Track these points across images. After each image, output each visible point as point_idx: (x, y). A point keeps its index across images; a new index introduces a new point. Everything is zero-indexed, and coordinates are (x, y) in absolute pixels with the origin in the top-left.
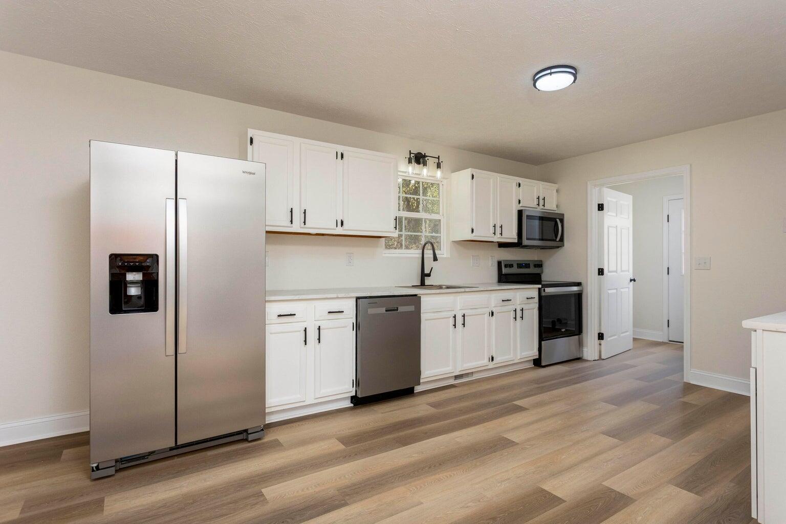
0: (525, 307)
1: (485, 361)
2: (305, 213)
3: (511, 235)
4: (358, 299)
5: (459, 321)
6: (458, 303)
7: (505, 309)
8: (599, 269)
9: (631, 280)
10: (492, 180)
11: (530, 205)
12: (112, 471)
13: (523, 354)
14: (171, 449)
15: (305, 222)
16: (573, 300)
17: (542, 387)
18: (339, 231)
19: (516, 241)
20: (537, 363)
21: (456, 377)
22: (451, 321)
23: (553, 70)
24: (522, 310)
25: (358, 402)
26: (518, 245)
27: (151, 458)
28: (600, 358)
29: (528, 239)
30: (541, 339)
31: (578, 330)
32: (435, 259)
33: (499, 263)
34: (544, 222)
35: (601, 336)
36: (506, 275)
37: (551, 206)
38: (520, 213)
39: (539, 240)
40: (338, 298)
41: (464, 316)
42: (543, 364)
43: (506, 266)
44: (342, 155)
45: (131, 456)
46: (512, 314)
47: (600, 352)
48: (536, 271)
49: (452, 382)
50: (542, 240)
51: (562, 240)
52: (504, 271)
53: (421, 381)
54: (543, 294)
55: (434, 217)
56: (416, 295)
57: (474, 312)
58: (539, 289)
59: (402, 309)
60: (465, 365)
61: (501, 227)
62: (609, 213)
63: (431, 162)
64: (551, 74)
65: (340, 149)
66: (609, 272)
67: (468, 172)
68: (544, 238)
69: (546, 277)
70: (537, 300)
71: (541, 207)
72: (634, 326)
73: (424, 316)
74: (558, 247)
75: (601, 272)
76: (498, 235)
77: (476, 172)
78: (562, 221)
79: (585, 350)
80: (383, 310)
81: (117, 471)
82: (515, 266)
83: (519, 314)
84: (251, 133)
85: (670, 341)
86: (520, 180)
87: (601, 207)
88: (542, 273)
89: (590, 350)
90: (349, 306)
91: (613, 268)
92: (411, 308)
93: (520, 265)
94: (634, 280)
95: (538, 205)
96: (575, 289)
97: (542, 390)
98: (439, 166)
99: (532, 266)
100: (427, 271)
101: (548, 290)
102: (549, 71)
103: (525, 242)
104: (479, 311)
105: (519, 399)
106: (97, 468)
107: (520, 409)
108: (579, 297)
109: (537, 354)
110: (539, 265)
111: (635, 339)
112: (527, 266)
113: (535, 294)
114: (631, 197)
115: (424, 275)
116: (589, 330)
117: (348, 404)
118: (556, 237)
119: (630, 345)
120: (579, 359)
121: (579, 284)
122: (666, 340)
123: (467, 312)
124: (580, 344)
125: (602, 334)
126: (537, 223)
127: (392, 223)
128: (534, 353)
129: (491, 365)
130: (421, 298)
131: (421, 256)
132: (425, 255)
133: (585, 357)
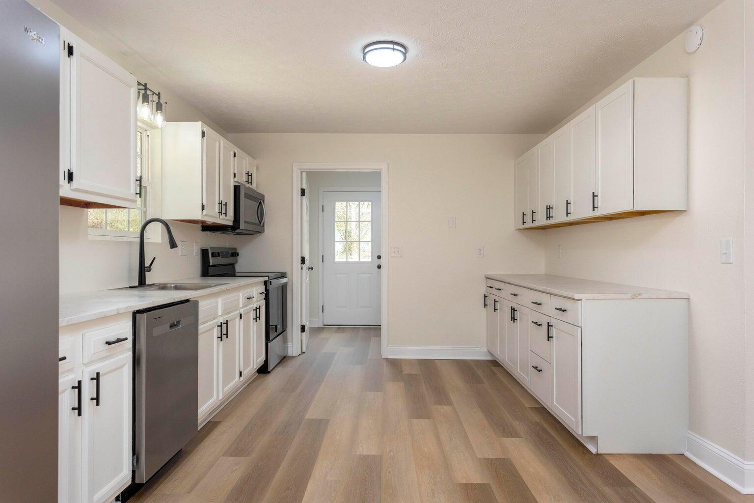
0: (260, 304)
1: (237, 379)
4: (135, 314)
6: (220, 307)
7: (247, 309)
8: (301, 258)
10: (217, 143)
11: (241, 180)
13: (257, 361)
18: (67, 190)
19: (231, 224)
22: (216, 332)
23: (396, 47)
24: (259, 308)
26: (232, 228)
28: (301, 353)
30: (268, 341)
33: (204, 253)
35: (303, 329)
36: (214, 266)
37: (254, 184)
38: (237, 189)
41: (226, 323)
42: (269, 369)
43: (213, 255)
47: (302, 345)
48: (233, 260)
51: (263, 225)
52: (211, 261)
54: (269, 287)
56: (187, 301)
58: (265, 282)
60: (225, 390)
61: (226, 205)
64: (394, 49)
70: (264, 296)
71: (249, 184)
73: (200, 330)
74: (259, 233)
75: (303, 260)
77: (206, 128)
78: (264, 203)
79: (290, 345)
80: (167, 327)
82: (221, 254)
83: (258, 314)
85: (324, 325)
86: (236, 149)
87: (302, 193)
88: (237, 262)
89: (296, 345)
94: (312, 268)
95: (247, 182)
98: (158, 107)
99: (230, 255)
100: (147, 264)
101: (273, 283)
102: (391, 46)
109: (265, 358)
110: (235, 254)
113: (264, 288)
115: (143, 270)
116: (294, 323)
120: (286, 357)
121: (285, 275)
122: (321, 325)
123: (228, 318)
124: (286, 341)
125: (304, 326)
127: (133, 187)
128: (263, 358)
129: (240, 383)
130: (197, 302)
131: (138, 240)
132: (145, 241)
133: (290, 353)
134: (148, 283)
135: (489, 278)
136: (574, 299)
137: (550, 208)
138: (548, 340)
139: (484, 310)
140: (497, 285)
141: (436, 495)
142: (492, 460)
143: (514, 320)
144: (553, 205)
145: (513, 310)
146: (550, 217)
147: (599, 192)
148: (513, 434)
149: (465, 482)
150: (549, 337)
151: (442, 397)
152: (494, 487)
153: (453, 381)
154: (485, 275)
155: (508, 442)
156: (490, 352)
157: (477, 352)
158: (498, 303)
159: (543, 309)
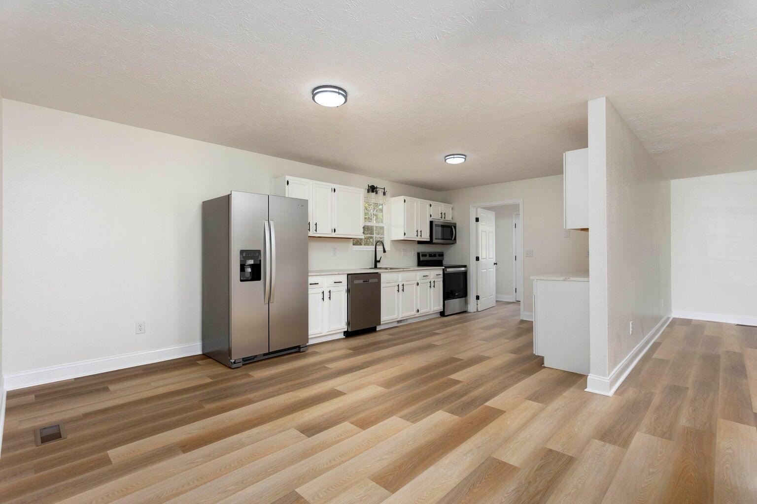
0: (436, 280)
1: (414, 312)
2: (316, 225)
3: (426, 237)
4: (348, 275)
5: (401, 288)
6: (400, 277)
7: (423, 281)
8: (476, 257)
9: (495, 264)
10: (415, 203)
11: (437, 217)
12: (241, 364)
13: (435, 308)
14: (265, 355)
15: (316, 230)
16: (462, 276)
17: (445, 325)
18: (334, 235)
19: (429, 240)
20: (442, 314)
21: (399, 322)
22: (396, 288)
23: (455, 156)
24: (434, 282)
25: (348, 335)
26: (430, 242)
27: (256, 359)
28: (477, 311)
29: (436, 239)
30: (444, 299)
31: (464, 294)
32: (384, 251)
33: (418, 254)
34: (444, 228)
35: (478, 298)
36: (423, 261)
37: (449, 218)
38: (431, 223)
39: (441, 239)
40: (339, 274)
41: (403, 285)
42: (446, 315)
43: (422, 256)
44: (335, 190)
45: (249, 357)
46: (429, 285)
47: (477, 308)
48: (440, 258)
49: (396, 324)
50: (443, 239)
51: (455, 239)
52: (422, 259)
53: (381, 323)
54: (446, 272)
55: (380, 225)
56: (377, 273)
57: (408, 283)
58: (443, 269)
59: (371, 281)
60: (404, 314)
61: (421, 232)
62: (482, 224)
63: (380, 192)
64: (454, 158)
65: (334, 186)
66: (482, 259)
67: (402, 198)
68: (444, 238)
69: (446, 262)
70: (442, 276)
71: (443, 219)
72: (496, 293)
73: (382, 285)
74: (453, 244)
75: (478, 259)
76: (419, 236)
77: (406, 198)
78: (455, 227)
79: (469, 306)
80: (361, 281)
81: (243, 365)
82: (428, 255)
83: (432, 285)
84: (288, 178)
85: (517, 301)
86: (431, 202)
87: (477, 220)
88: (443, 260)
89: (472, 306)
90: (344, 279)
91: (484, 256)
92: (376, 280)
93: (430, 255)
94: (496, 264)
95: (442, 217)
96: (463, 269)
97: (446, 326)
98: (384, 194)
99: (437, 255)
100: (378, 259)
101: (449, 270)
102: (453, 156)
103: (434, 241)
104: (412, 282)
105: (437, 330)
106: (234, 363)
107: (437, 334)
108: (465, 274)
109: (442, 308)
110: (442, 255)
111: (496, 301)
112: (435, 255)
113: (441, 272)
114: (494, 213)
115: (376, 262)
116: (471, 294)
117: (342, 336)
118: (452, 238)
119: (494, 304)
120: (465, 312)
121: (465, 266)
122: (514, 301)
123: (405, 283)
124: (466, 303)
125: (479, 296)
126: (440, 228)
127: (362, 230)
128: (440, 308)
129: (418, 315)
130: (380, 274)
131: (374, 250)
132: (377, 249)
133: (469, 311)
134: (378, 267)
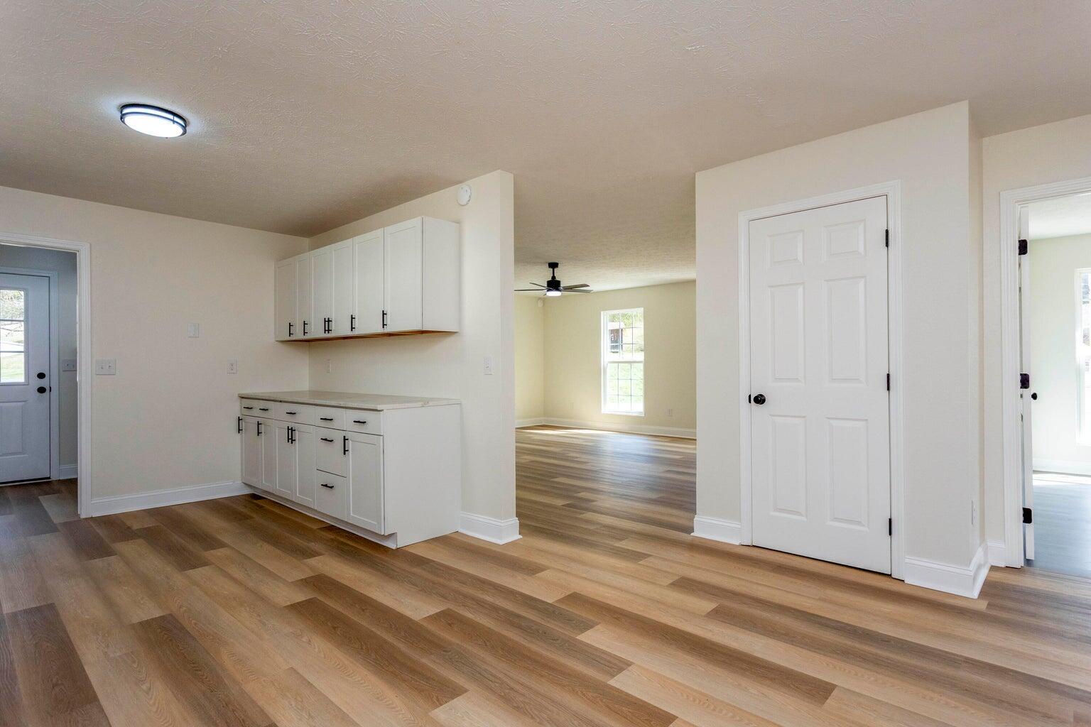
23: (176, 119)
64: (174, 122)
135: (243, 398)
136: (377, 410)
137: (329, 321)
138: (345, 454)
139: (238, 436)
140: (258, 405)
141: (267, 622)
142: (305, 579)
143: (292, 441)
144: (333, 318)
145: (291, 430)
146: (329, 330)
147: (388, 311)
148: (314, 554)
149: (289, 603)
150: (345, 451)
151: (210, 542)
152: (321, 598)
153: (215, 524)
154: (239, 394)
155: (312, 561)
156: (246, 484)
157: (230, 487)
158: (263, 426)
159: (335, 424)
